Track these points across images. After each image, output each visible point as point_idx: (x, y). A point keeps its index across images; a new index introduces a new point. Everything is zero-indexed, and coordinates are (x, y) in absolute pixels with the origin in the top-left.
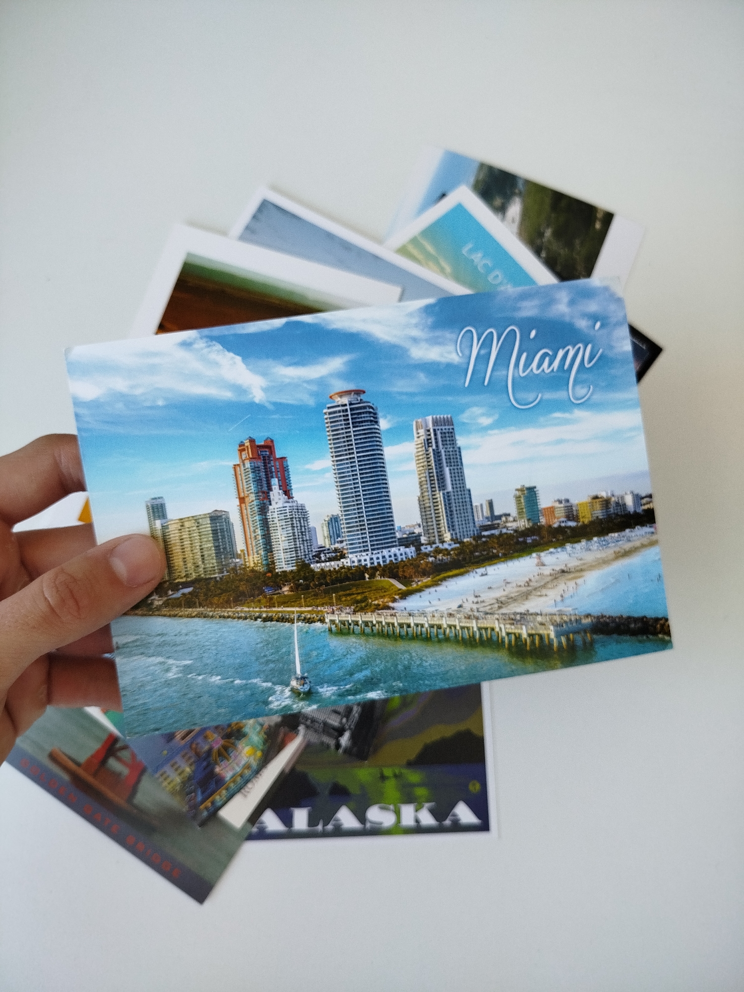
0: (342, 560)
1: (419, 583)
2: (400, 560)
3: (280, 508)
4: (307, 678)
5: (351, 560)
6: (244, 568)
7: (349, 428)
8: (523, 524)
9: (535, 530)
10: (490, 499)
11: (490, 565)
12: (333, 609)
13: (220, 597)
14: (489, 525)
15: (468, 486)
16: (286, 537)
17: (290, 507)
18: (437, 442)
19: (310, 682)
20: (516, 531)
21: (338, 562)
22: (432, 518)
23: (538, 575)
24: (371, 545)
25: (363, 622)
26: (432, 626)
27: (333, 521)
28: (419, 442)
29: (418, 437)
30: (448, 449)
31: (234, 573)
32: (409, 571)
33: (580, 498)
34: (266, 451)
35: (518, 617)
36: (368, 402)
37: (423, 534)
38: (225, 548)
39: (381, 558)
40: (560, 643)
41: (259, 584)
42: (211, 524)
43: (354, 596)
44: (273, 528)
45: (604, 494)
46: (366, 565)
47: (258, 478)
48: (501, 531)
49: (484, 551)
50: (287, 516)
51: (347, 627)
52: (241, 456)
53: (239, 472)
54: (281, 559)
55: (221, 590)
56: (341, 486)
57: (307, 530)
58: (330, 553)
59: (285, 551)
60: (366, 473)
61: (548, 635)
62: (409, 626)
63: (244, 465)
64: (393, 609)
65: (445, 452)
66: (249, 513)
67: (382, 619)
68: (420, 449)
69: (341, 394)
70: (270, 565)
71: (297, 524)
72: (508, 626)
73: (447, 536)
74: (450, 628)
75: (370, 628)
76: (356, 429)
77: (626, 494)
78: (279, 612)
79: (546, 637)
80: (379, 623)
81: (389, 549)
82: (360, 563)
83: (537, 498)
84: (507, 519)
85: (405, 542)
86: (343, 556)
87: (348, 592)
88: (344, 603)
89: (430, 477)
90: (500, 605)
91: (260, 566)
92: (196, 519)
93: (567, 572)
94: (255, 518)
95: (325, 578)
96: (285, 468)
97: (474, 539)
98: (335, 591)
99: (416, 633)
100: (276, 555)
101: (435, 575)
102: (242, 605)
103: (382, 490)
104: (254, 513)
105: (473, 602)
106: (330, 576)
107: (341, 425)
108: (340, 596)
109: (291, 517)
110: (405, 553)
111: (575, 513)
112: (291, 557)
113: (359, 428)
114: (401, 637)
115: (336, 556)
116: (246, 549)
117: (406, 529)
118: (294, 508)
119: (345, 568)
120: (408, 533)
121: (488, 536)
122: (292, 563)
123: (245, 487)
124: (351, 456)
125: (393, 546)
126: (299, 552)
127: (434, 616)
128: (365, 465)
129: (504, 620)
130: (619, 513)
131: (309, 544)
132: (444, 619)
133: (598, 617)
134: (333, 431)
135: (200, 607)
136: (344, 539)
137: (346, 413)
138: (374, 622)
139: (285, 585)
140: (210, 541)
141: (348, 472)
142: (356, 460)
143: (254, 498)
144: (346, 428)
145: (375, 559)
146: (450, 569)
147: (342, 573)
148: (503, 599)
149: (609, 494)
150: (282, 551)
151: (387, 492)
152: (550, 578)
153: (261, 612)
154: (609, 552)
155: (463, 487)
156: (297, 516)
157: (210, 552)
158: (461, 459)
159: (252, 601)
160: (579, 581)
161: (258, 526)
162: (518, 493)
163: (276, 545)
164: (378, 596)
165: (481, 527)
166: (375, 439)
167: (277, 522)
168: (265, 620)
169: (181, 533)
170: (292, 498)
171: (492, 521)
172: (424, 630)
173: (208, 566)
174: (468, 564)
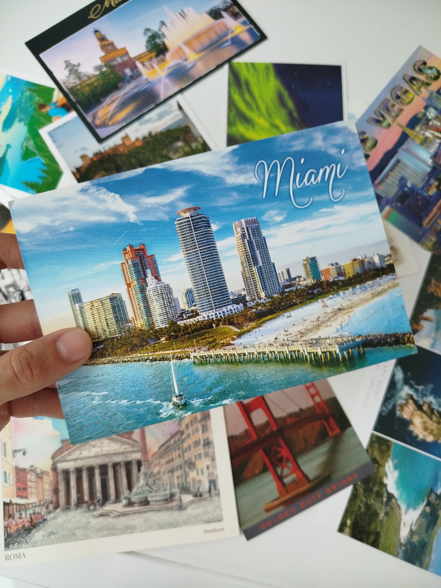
0: (197, 317)
1: (248, 327)
2: (234, 313)
3: (153, 288)
4: (183, 395)
5: (203, 316)
6: (135, 329)
7: (193, 232)
8: (310, 281)
9: (319, 285)
10: (287, 268)
11: (292, 310)
12: (194, 349)
13: (121, 349)
14: (289, 285)
15: (272, 262)
16: (159, 306)
17: (160, 286)
18: (249, 235)
19: (185, 398)
20: (306, 287)
21: (195, 319)
22: (251, 284)
23: (324, 313)
24: (215, 306)
25: (215, 355)
26: (259, 353)
27: (189, 292)
28: (238, 236)
29: (237, 233)
30: (257, 239)
31: (128, 333)
32: (241, 320)
33: (345, 262)
34: (141, 253)
35: (314, 342)
36: (203, 214)
37: (247, 295)
38: (121, 318)
39: (222, 313)
40: (343, 356)
41: (145, 338)
42: (110, 303)
43: (207, 339)
44: (150, 302)
45: (359, 257)
46: (213, 318)
47: (137, 270)
48: (297, 288)
49: (287, 302)
50: (159, 292)
51: (205, 360)
52: (125, 256)
53: (125, 268)
54: (158, 320)
55: (122, 344)
56: (191, 270)
57: (172, 300)
58: (189, 313)
59: (160, 315)
60: (207, 260)
61: (335, 351)
62: (245, 355)
63: (128, 263)
64: (233, 345)
65: (255, 241)
66: (134, 293)
67: (227, 352)
68: (239, 241)
69: (185, 211)
70: (151, 325)
71: (165, 297)
72: (308, 348)
73: (263, 295)
74: (271, 353)
75: (220, 358)
76: (197, 232)
77: (374, 255)
78: (160, 354)
79: (334, 352)
80: (225, 354)
81: (227, 307)
82: (209, 318)
83: (318, 264)
84: (299, 279)
85: (236, 301)
86: (197, 315)
87: (203, 337)
88: (201, 344)
89: (247, 258)
90: (302, 335)
91: (145, 327)
92: (101, 301)
93: (342, 309)
94: (138, 296)
95: (187, 329)
96: (154, 262)
97: (280, 295)
98: (195, 337)
99: (250, 359)
100: (155, 318)
101: (257, 320)
102: (136, 352)
103: (218, 269)
104: (137, 293)
105: (284, 335)
106: (191, 328)
107: (187, 230)
108: (198, 340)
109: (161, 293)
110: (237, 309)
111: (343, 271)
112: (164, 319)
113: (198, 232)
114: (240, 362)
115: (193, 314)
116: (134, 317)
117: (236, 292)
118: (163, 287)
119: (199, 322)
120: (237, 295)
121: (289, 292)
122: (165, 323)
123: (130, 277)
124: (196, 250)
125: (229, 305)
126: (169, 315)
127: (260, 347)
128: (205, 254)
129: (306, 344)
130: (372, 268)
131: (175, 309)
132: (267, 348)
133: (366, 337)
134: (182, 235)
135: (109, 357)
136: (197, 303)
137: (190, 223)
138: (222, 355)
139: (162, 337)
140: (111, 314)
141: (195, 260)
142: (199, 252)
143: (136, 284)
144: (190, 232)
145: (218, 314)
146: (266, 316)
147: (198, 325)
148: (303, 331)
149: (364, 257)
150: (158, 316)
151: (221, 270)
152: (332, 314)
153: (148, 356)
154: (368, 294)
155: (269, 262)
156: (165, 292)
157: (112, 321)
158: (266, 244)
159: (142, 349)
160: (351, 314)
161: (141, 301)
162: (305, 262)
163: (153, 312)
164: (222, 337)
165: (284, 286)
166: (209, 237)
167: (153, 297)
168: (152, 361)
169: (92, 310)
170: (161, 281)
171: (290, 282)
172: (255, 356)
173: (111, 330)
174: (278, 311)
